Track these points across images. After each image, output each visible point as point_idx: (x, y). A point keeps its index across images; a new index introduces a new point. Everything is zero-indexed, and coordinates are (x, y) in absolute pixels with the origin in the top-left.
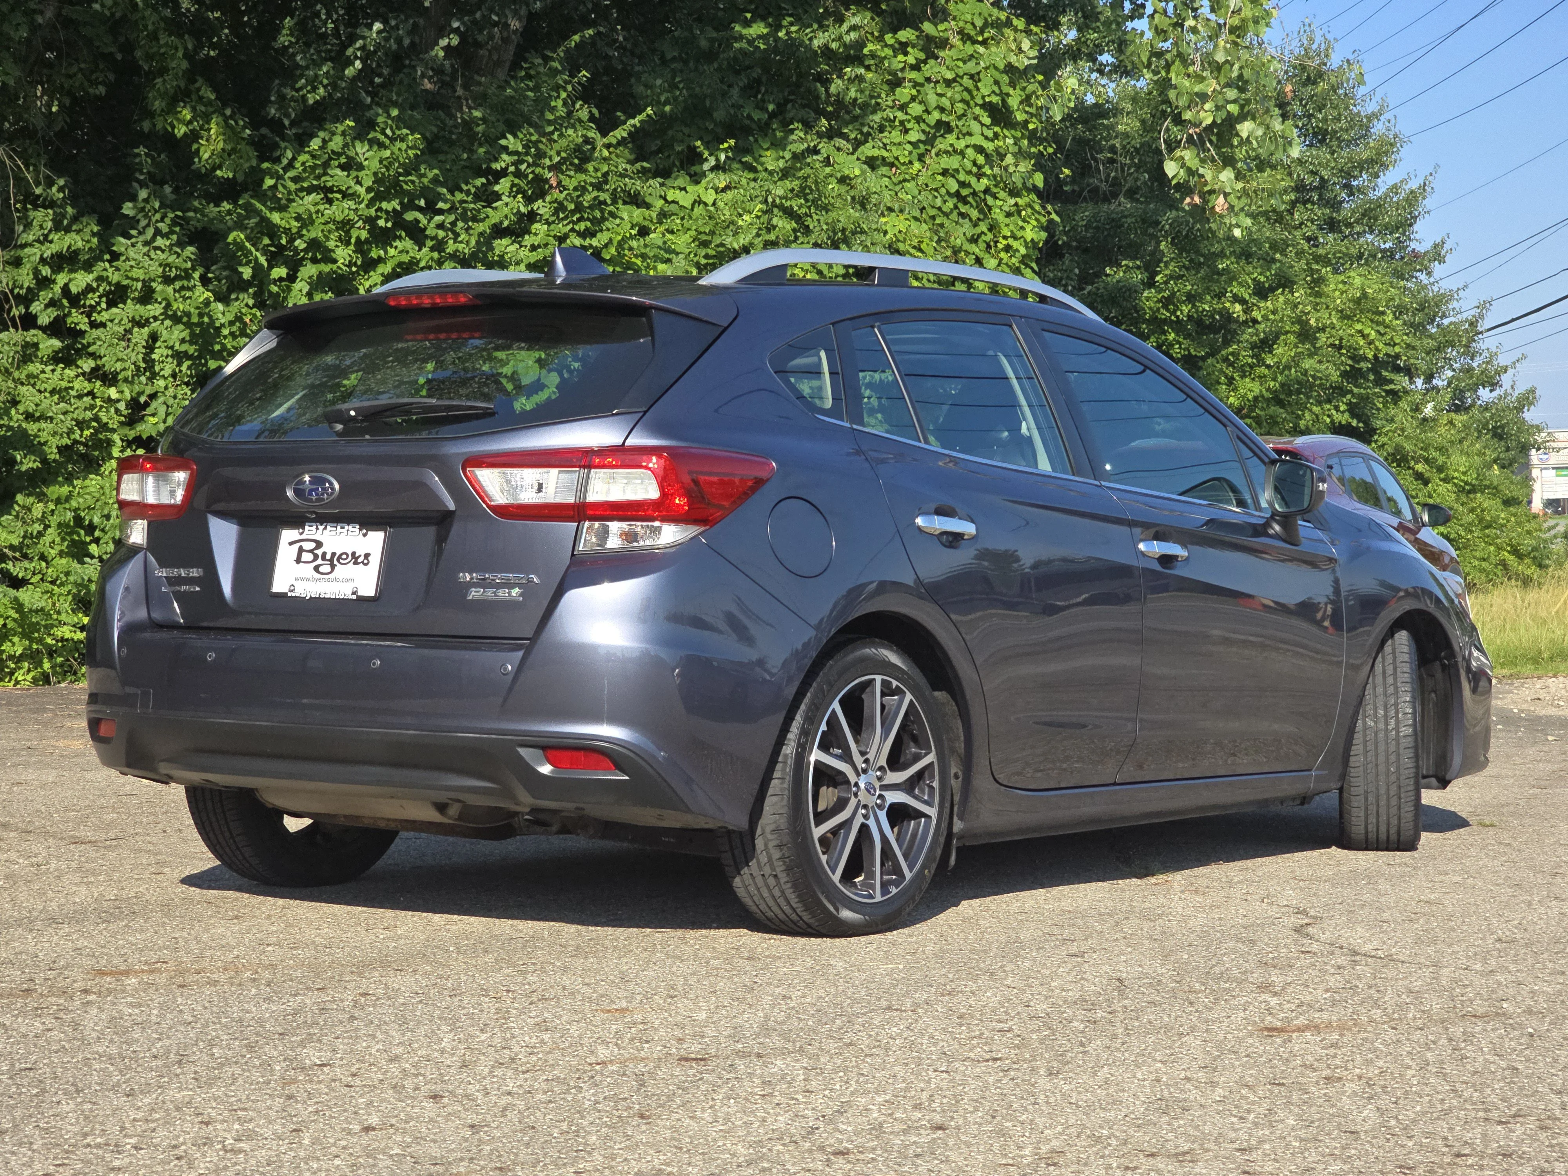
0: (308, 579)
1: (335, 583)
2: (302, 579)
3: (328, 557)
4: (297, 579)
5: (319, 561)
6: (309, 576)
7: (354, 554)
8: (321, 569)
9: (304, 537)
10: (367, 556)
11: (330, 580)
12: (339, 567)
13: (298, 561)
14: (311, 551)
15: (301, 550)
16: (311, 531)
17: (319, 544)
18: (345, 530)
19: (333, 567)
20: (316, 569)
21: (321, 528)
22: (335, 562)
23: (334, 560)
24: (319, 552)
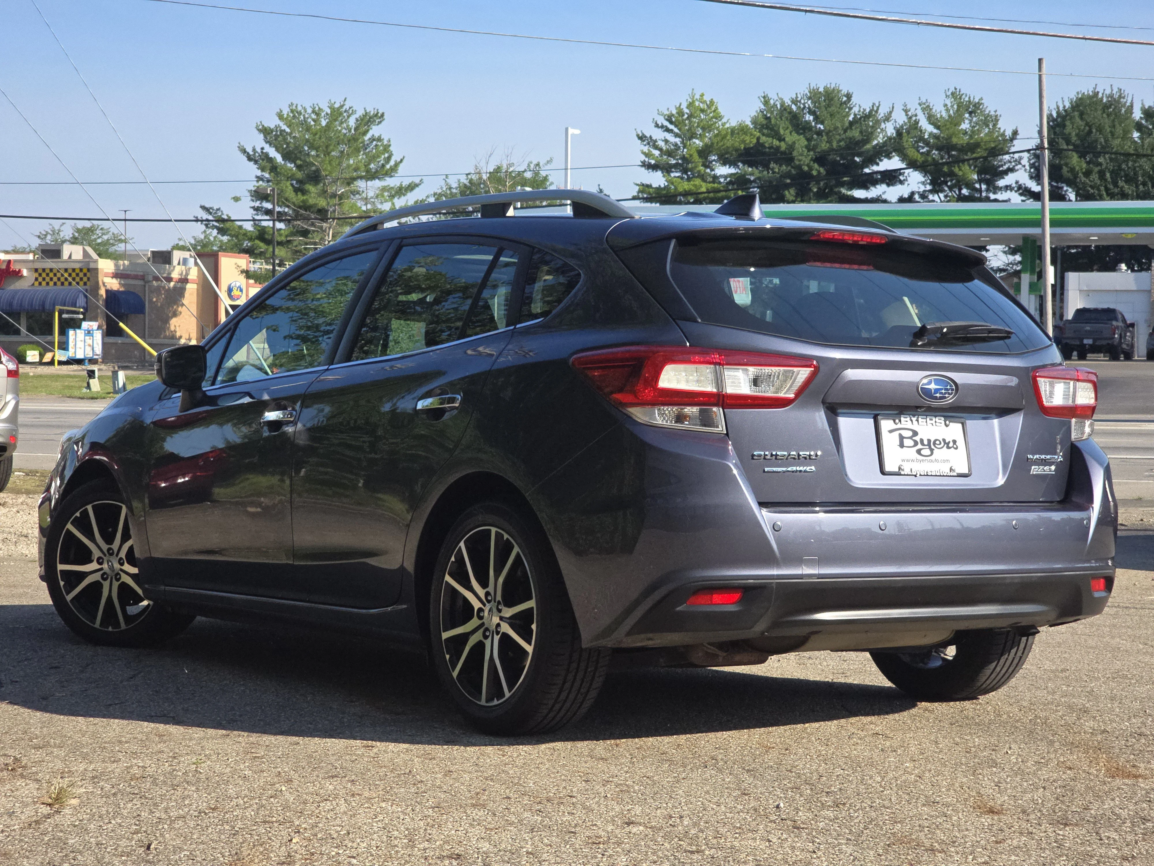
0: (913, 461)
1: (935, 463)
2: (908, 461)
3: (926, 442)
4: (903, 461)
5: (919, 446)
6: (914, 458)
7: (944, 440)
8: (922, 452)
9: (899, 426)
10: (954, 442)
11: (931, 461)
12: (936, 451)
13: (902, 445)
14: (911, 438)
15: (902, 438)
16: (906, 422)
17: (915, 433)
18: (933, 422)
19: (932, 450)
20: (919, 452)
21: (914, 419)
22: (933, 447)
23: (931, 445)
24: (918, 438)
